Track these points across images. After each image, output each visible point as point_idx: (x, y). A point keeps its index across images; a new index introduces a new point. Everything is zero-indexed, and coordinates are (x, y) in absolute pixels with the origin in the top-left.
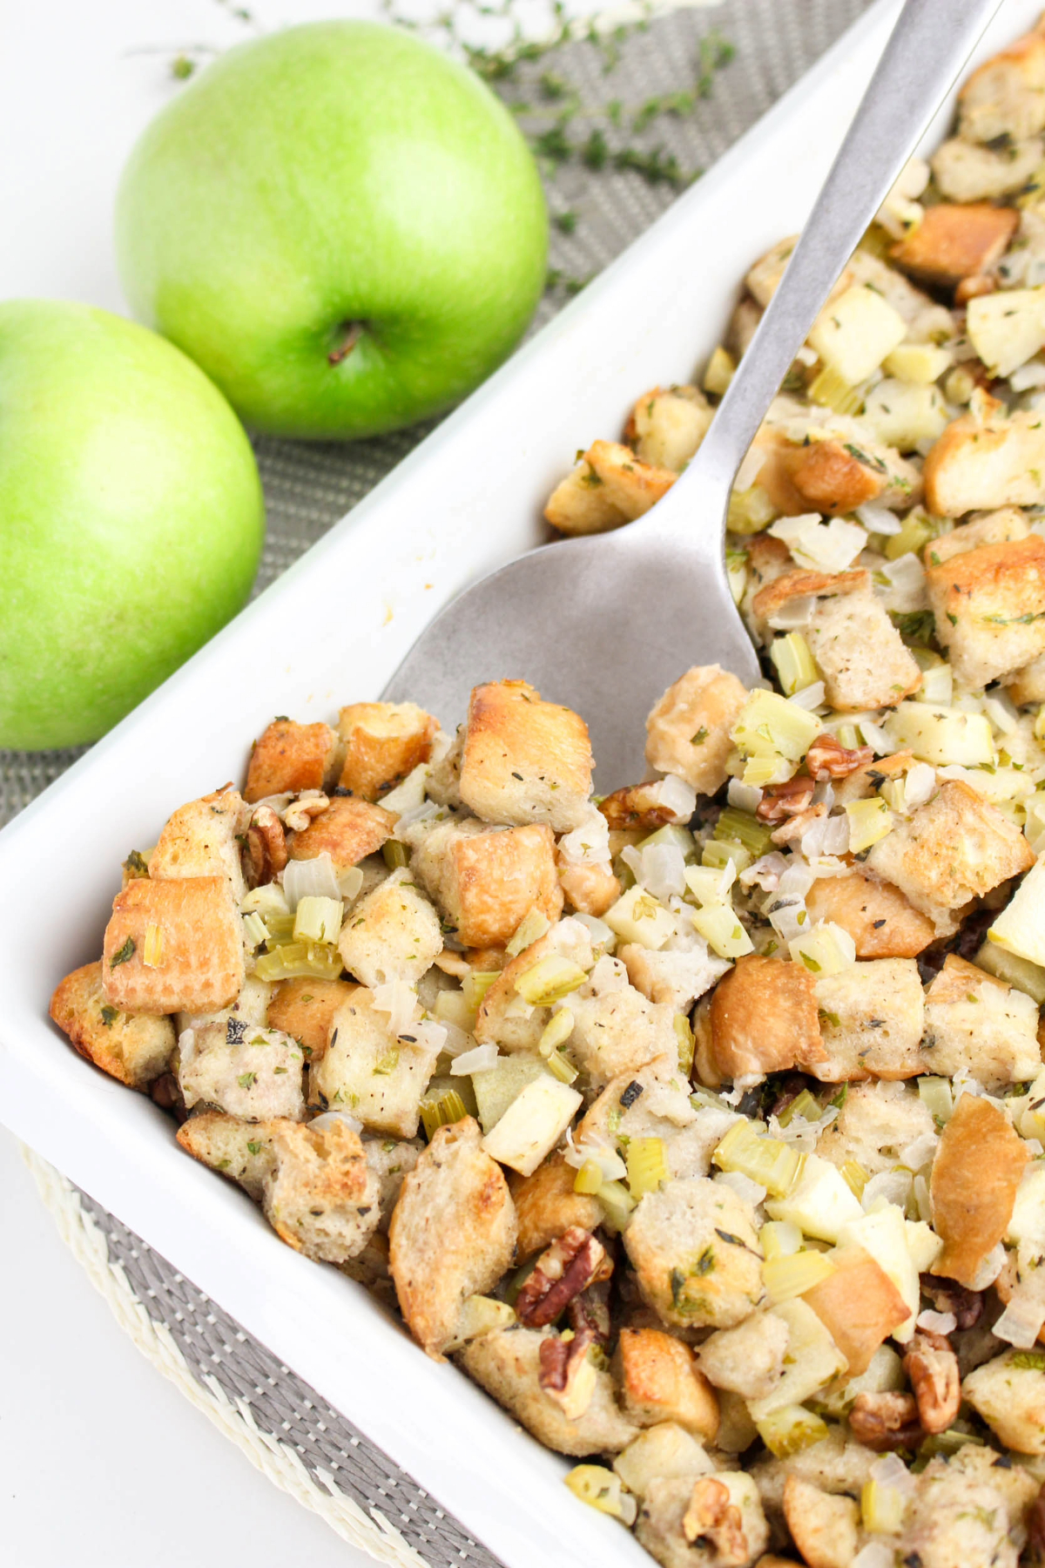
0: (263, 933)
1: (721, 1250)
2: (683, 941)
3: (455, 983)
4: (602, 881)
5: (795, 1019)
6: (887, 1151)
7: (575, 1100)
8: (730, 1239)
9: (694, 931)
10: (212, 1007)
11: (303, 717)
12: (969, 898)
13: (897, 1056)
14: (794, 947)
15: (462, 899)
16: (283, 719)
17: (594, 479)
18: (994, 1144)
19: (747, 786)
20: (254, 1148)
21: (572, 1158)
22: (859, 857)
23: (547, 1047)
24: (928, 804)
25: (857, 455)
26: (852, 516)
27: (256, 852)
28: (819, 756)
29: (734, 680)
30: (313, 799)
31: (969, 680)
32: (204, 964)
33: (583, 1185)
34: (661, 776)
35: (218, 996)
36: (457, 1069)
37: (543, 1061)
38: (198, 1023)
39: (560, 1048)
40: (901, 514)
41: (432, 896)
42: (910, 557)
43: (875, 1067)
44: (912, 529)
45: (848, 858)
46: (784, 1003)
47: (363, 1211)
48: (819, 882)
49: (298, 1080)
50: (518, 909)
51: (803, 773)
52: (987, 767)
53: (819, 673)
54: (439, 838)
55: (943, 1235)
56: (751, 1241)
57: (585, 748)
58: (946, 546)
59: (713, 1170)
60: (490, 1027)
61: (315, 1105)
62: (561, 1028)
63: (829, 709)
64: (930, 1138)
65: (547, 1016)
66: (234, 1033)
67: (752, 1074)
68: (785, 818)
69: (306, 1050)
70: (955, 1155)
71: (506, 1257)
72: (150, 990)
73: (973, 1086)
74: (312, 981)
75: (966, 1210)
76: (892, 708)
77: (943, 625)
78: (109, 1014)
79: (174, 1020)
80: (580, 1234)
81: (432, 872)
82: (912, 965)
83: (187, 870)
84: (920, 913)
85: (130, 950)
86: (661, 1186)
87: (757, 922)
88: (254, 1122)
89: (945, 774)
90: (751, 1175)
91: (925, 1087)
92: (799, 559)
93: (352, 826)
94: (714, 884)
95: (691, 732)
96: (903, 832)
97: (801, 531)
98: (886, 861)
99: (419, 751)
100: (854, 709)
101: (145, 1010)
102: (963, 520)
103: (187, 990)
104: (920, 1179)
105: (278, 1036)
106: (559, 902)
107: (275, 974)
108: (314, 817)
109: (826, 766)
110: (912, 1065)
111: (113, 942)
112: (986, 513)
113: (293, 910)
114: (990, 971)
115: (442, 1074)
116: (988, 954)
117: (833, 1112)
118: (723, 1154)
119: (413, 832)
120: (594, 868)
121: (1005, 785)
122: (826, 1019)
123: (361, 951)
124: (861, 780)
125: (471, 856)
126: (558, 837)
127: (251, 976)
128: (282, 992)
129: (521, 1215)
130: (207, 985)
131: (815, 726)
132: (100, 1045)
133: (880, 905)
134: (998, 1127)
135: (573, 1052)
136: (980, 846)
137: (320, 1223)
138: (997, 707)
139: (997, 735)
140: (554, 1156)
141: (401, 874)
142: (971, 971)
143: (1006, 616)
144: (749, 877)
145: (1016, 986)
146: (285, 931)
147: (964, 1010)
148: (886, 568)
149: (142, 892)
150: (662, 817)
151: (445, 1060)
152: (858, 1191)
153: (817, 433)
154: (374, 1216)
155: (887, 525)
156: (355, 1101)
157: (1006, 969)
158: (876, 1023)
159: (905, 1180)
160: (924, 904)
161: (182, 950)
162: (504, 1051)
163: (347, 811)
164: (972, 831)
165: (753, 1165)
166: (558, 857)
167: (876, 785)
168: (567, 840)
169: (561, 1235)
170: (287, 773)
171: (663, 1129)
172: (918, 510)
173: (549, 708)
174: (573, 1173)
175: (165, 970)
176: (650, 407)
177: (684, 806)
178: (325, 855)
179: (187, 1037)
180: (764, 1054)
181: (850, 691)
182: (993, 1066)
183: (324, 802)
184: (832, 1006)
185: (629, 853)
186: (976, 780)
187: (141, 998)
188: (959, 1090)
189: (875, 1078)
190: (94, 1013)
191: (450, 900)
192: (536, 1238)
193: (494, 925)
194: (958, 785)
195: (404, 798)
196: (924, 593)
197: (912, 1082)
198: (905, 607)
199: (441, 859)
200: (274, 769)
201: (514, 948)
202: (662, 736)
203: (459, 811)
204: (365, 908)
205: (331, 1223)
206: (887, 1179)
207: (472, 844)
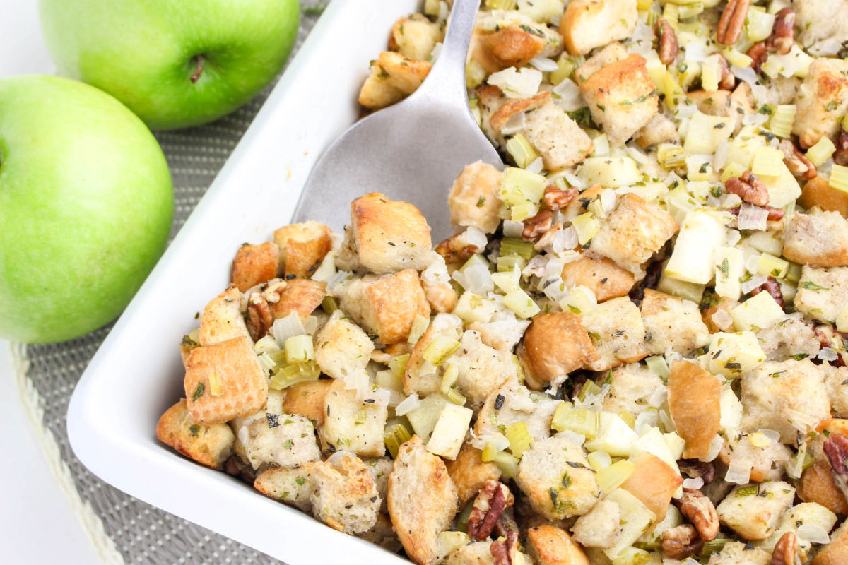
0: (271, 364)
1: (573, 473)
2: (501, 315)
3: (384, 367)
4: (448, 293)
5: (576, 341)
6: (640, 401)
7: (469, 414)
8: (575, 465)
9: (505, 308)
10: (254, 411)
11: (256, 241)
12: (650, 255)
13: (634, 350)
14: (563, 304)
15: (378, 318)
16: (246, 245)
17: (384, 74)
18: (699, 382)
19: (514, 223)
20: (300, 481)
21: (477, 444)
22: (587, 247)
23: (446, 388)
24: (616, 209)
25: (528, 30)
26: (529, 65)
27: (255, 319)
28: (551, 197)
29: (491, 167)
30: (276, 284)
31: (618, 139)
32: (245, 387)
33: (487, 458)
34: (465, 229)
35: (256, 404)
36: (399, 413)
37: (446, 397)
38: (247, 422)
39: (453, 387)
40: (555, 58)
41: (359, 322)
42: (567, 81)
43: (623, 357)
44: (564, 65)
45: (580, 248)
46: (568, 334)
47: (373, 500)
48: (566, 266)
49: (314, 438)
50: (410, 317)
51: (544, 208)
52: (640, 184)
53: (537, 152)
54: (355, 289)
55: (683, 436)
56: (586, 464)
57: (423, 220)
58: (585, 70)
59: (553, 432)
60: (413, 384)
61: (327, 451)
62: (451, 377)
63: (547, 171)
64: (662, 388)
65: (442, 371)
66: (272, 421)
67: (560, 376)
68: (540, 235)
69: (313, 421)
70: (679, 394)
71: (455, 507)
72: (217, 409)
73: (676, 355)
74: (305, 384)
75: (693, 420)
76: (581, 164)
77: (596, 113)
78: (195, 430)
79: (231, 424)
80: (494, 483)
81: (355, 308)
82: (627, 299)
83: (222, 337)
84: (624, 270)
85: (201, 390)
86: (531, 447)
87: (538, 296)
88: (297, 467)
89: (620, 192)
90: (574, 430)
91: (649, 362)
92: (508, 94)
93: (303, 293)
94: (509, 280)
95: (475, 201)
96: (606, 228)
97: (505, 79)
98: (600, 246)
99: (325, 246)
100: (562, 168)
101: (216, 422)
102: (589, 55)
103: (239, 404)
104: (662, 412)
105: (296, 418)
106: (428, 309)
107: (283, 385)
108: (280, 292)
109: (556, 201)
110: (642, 352)
111: (190, 386)
112: (601, 48)
113: (282, 347)
114: (669, 293)
115: (392, 417)
116: (666, 283)
117: (607, 388)
118: (557, 423)
119: (336, 289)
120: (443, 286)
121: (652, 191)
122: (593, 336)
123: (330, 360)
124: (577, 204)
125: (378, 293)
126: (420, 273)
127: (271, 390)
128: (289, 394)
129: (456, 482)
130: (250, 399)
131: (543, 182)
132: (193, 448)
133: (602, 271)
134: (699, 373)
135: (461, 388)
136: (649, 226)
137: (351, 512)
138: (634, 151)
139: (639, 166)
140: (466, 446)
141: (337, 314)
142: (660, 295)
143: (631, 100)
144: (528, 272)
145: (684, 298)
146: (282, 360)
147: (663, 315)
148: (556, 90)
149: (199, 356)
150: (471, 250)
151: (391, 410)
152: (632, 425)
153: (501, 23)
154: (379, 502)
155: (550, 66)
156: (349, 443)
157: (677, 289)
158: (620, 333)
159: (653, 414)
160: (626, 264)
161: (231, 383)
162: (421, 397)
163: (297, 286)
164: (643, 218)
165: (574, 424)
166: (422, 284)
167: (585, 205)
168: (425, 274)
169: (483, 487)
170: (256, 274)
171: (521, 417)
172: (565, 54)
173: (397, 204)
174: (479, 453)
175: (223, 397)
176: (401, 29)
177: (481, 243)
178: (294, 312)
179: (244, 432)
180: (565, 364)
181: (558, 159)
182: (684, 342)
183: (284, 284)
184: (593, 329)
185: (457, 275)
186: (637, 191)
187: (213, 415)
188: (670, 360)
189: (624, 363)
190: (185, 431)
191: (370, 322)
192: (468, 493)
193: (399, 329)
194: (630, 196)
195: (325, 272)
196: (581, 97)
197: (643, 362)
198: (574, 108)
199: (360, 299)
200: (248, 274)
201: (413, 339)
202: (460, 207)
203: (361, 272)
204: (323, 336)
205: (357, 511)
206: (645, 416)
207: (377, 287)
